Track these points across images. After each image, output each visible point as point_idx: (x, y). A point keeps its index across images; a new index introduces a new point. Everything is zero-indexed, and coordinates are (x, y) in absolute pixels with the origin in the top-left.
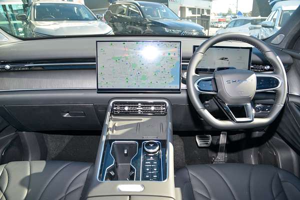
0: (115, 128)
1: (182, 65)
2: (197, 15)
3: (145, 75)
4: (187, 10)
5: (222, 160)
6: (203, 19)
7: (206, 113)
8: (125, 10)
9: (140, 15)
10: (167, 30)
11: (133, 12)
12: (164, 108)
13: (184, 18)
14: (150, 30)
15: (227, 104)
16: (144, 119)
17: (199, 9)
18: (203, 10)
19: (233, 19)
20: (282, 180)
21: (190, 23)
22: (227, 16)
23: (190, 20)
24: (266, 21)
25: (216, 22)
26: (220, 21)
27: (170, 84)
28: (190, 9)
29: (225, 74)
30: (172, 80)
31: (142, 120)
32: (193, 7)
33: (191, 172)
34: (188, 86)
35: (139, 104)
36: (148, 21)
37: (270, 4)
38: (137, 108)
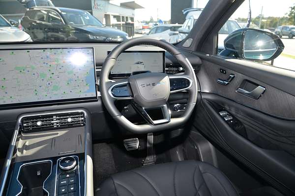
0: (25, 147)
1: (97, 72)
2: (122, 23)
3: (57, 85)
4: (112, 17)
5: (151, 161)
6: (127, 26)
7: (123, 119)
8: (45, 16)
9: (61, 21)
10: (91, 37)
11: (54, 19)
12: (83, 119)
13: (110, 25)
14: (74, 37)
15: (144, 108)
16: (61, 133)
17: (123, 17)
18: (127, 18)
19: (155, 26)
20: (202, 172)
21: (116, 30)
22: (150, 24)
23: (116, 28)
24: (182, 28)
25: (140, 29)
26: (143, 28)
27: (85, 92)
28: (115, 17)
29: (138, 78)
30: (87, 88)
31: (58, 134)
32: (117, 14)
33: (116, 182)
34: (102, 93)
35: (54, 117)
36: (71, 28)
37: (184, 13)
38: (52, 122)
